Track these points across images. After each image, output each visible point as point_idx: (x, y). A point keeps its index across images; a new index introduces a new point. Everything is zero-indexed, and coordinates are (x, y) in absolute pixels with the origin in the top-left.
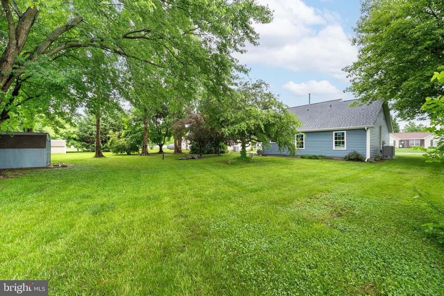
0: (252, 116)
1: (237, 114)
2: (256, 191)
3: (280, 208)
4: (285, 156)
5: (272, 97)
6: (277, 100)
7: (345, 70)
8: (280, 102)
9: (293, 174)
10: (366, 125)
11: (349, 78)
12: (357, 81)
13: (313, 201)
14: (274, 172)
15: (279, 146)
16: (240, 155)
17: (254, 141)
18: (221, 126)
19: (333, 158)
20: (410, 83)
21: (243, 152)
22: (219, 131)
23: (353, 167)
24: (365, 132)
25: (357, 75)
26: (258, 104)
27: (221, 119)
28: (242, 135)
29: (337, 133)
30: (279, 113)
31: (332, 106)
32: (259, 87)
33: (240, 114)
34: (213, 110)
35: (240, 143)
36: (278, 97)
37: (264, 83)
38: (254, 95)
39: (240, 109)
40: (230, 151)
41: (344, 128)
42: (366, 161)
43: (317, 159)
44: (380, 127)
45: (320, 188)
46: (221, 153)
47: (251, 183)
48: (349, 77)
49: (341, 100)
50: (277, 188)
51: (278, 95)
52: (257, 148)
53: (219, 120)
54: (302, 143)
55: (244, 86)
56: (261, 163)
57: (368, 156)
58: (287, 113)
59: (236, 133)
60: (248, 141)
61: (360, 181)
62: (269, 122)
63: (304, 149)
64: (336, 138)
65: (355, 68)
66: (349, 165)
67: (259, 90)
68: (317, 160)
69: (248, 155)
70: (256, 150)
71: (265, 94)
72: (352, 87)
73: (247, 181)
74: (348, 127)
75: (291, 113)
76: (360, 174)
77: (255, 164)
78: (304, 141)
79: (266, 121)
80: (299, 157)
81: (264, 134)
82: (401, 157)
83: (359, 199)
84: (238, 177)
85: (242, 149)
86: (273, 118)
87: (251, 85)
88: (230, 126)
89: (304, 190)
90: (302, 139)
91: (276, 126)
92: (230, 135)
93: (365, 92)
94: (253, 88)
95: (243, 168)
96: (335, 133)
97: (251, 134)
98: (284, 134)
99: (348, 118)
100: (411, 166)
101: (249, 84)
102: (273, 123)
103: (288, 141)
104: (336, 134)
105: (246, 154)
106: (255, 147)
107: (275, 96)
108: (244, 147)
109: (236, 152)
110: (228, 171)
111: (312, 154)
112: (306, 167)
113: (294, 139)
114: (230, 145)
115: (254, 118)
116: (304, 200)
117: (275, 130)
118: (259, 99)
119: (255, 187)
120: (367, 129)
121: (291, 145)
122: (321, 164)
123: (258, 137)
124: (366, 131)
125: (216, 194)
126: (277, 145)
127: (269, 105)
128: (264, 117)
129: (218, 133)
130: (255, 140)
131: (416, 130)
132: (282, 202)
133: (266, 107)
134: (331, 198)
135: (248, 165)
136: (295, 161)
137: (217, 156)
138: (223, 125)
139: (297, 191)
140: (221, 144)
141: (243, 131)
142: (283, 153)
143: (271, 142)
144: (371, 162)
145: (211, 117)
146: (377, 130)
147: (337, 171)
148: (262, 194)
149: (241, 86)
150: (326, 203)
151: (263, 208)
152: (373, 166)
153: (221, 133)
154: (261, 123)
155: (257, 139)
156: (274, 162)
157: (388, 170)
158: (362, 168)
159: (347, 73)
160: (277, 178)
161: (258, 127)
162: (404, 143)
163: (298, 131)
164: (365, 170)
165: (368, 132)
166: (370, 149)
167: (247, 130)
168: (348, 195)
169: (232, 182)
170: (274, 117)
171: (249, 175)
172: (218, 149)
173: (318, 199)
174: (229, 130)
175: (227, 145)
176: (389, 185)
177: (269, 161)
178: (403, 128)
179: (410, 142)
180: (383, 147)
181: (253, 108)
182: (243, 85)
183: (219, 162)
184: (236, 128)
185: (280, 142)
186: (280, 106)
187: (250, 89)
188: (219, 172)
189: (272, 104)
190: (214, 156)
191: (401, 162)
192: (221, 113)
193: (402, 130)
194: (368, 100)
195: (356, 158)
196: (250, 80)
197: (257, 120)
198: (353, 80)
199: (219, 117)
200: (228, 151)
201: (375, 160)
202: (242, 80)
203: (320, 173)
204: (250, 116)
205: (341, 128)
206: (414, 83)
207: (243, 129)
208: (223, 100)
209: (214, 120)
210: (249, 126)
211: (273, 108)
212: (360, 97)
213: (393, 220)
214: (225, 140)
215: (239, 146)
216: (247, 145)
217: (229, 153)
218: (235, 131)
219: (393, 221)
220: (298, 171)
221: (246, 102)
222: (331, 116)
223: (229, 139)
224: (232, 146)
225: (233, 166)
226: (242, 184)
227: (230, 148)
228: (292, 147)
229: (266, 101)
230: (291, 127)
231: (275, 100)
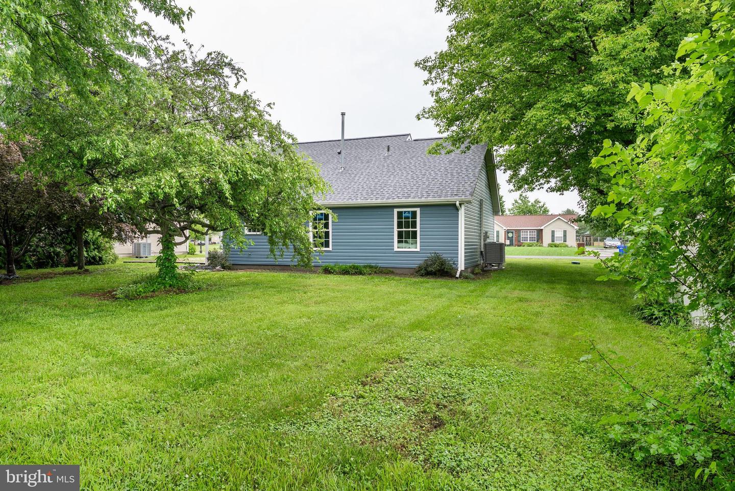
0: (196, 153)
1: (147, 144)
2: (212, 381)
3: (287, 428)
4: (284, 268)
5: (254, 109)
6: (267, 117)
7: (421, 66)
8: (275, 123)
9: (309, 318)
10: (457, 197)
11: (430, 87)
12: (444, 95)
13: (371, 391)
14: (259, 316)
15: (272, 242)
16: (154, 269)
17: (198, 227)
18: (88, 179)
19: (394, 270)
20: (539, 113)
21: (167, 260)
22: (80, 195)
23: (437, 292)
24: (454, 211)
25: (444, 83)
26: (213, 121)
27: (90, 155)
28: (164, 207)
29: (402, 212)
30: (272, 154)
31: (391, 148)
32: (214, 74)
33: (155, 145)
34: (57, 123)
35: (157, 232)
36: (268, 109)
37: (229, 64)
38: (201, 94)
39: (157, 131)
40: (120, 256)
41: (417, 200)
42: (458, 275)
43: (361, 273)
44: (481, 203)
45: (381, 351)
46: (89, 263)
47: (194, 357)
48: (430, 83)
49: (409, 137)
50: (273, 365)
51: (269, 105)
52: (208, 248)
53: (80, 156)
54: (327, 234)
55: (167, 61)
56: (220, 290)
57: (461, 266)
58: (292, 155)
59: (142, 201)
60: (183, 229)
61: (457, 325)
62: (245, 175)
63: (330, 249)
64: (400, 225)
65: (442, 65)
66: (427, 285)
67: (214, 82)
68: (360, 278)
69: (180, 270)
70: (205, 254)
71: (232, 94)
72: (433, 107)
73: (181, 351)
74: (423, 200)
75: (301, 156)
76: (451, 306)
77: (204, 294)
78: (330, 230)
79: (237, 173)
80: (320, 270)
81: (230, 207)
82: (516, 265)
83: (466, 371)
84: (150, 340)
85: (163, 251)
86: (256, 165)
87: (190, 63)
88: (122, 181)
89: (343, 361)
90: (326, 226)
91: (263, 188)
92: (121, 208)
93: (458, 123)
94: (198, 76)
95: (166, 308)
96: (398, 212)
97: (191, 207)
98: (285, 210)
99: (424, 180)
100: (534, 285)
101: (185, 61)
102: (256, 181)
103: (293, 231)
104: (400, 214)
105: (174, 267)
106: (201, 245)
107: (261, 107)
108: (167, 245)
109: (142, 260)
110: (115, 322)
111: (350, 263)
112: (339, 295)
113: (307, 224)
114: (121, 239)
115: (202, 160)
116: (347, 393)
117: (260, 199)
118: (215, 109)
119: (207, 369)
120: (460, 205)
121: (302, 240)
122: (370, 286)
123: (212, 217)
124: (458, 210)
125: (65, 412)
126: (265, 239)
127: (245, 128)
128: (229, 159)
129: (78, 200)
130: (204, 225)
131: (530, 212)
132: (291, 408)
133: (234, 135)
134: (408, 377)
135: (183, 297)
136: (309, 282)
137: (73, 273)
138: (97, 176)
139: (329, 367)
140: (91, 235)
141: (167, 196)
142: (280, 261)
143: (246, 232)
144: (466, 278)
145: (48, 143)
146: (475, 207)
147: (407, 302)
148: (230, 389)
149: (158, 61)
150: (401, 392)
151: (240, 437)
152: (471, 286)
153: (91, 201)
154: (221, 176)
155: (208, 222)
156: (256, 285)
157: (500, 294)
158: (454, 292)
159: (426, 75)
160: (269, 333)
161: (213, 188)
162: (512, 237)
163: (319, 203)
164: (460, 296)
165: (462, 212)
166: (465, 249)
167: (178, 194)
168: (442, 363)
169: (130, 362)
170: (258, 163)
171: (188, 330)
172: (80, 251)
173: (379, 382)
174: (118, 191)
175: (110, 238)
176: (511, 329)
177: (244, 284)
178: (511, 207)
179: (522, 235)
180: (485, 245)
181: (198, 132)
182: (164, 58)
183: (82, 294)
184: (142, 186)
185: (274, 233)
186: (274, 132)
187: (187, 74)
188: (80, 329)
189: (253, 126)
190: (65, 273)
191: (518, 274)
192: (87, 134)
193: (509, 210)
194: (463, 143)
195: (439, 271)
196: (186, 48)
197: (210, 167)
198: (437, 93)
199: (82, 149)
200: (116, 258)
201: (473, 272)
202: (164, 45)
203: (373, 310)
204: (190, 154)
205: (410, 200)
206: (544, 113)
207: (167, 190)
208: (95, 93)
209: (61, 157)
210: (186, 183)
211: (256, 138)
212: (449, 133)
213: (542, 416)
214: (106, 224)
215: (153, 244)
216: (178, 239)
217: (118, 262)
218: (138, 195)
219: (543, 419)
220: (323, 308)
221: (176, 112)
222: (388, 171)
223: (121, 221)
224: (128, 243)
225: (133, 305)
226: (164, 364)
227: (120, 250)
228: (304, 244)
229: (236, 116)
230: (302, 192)
231: (261, 116)
